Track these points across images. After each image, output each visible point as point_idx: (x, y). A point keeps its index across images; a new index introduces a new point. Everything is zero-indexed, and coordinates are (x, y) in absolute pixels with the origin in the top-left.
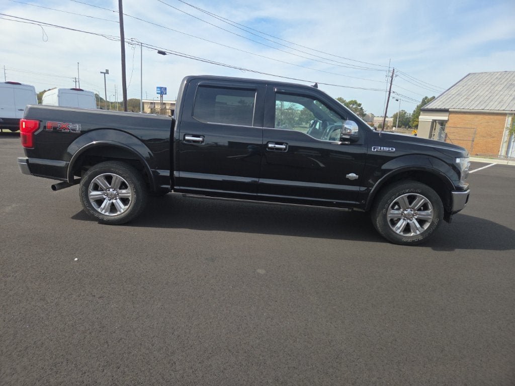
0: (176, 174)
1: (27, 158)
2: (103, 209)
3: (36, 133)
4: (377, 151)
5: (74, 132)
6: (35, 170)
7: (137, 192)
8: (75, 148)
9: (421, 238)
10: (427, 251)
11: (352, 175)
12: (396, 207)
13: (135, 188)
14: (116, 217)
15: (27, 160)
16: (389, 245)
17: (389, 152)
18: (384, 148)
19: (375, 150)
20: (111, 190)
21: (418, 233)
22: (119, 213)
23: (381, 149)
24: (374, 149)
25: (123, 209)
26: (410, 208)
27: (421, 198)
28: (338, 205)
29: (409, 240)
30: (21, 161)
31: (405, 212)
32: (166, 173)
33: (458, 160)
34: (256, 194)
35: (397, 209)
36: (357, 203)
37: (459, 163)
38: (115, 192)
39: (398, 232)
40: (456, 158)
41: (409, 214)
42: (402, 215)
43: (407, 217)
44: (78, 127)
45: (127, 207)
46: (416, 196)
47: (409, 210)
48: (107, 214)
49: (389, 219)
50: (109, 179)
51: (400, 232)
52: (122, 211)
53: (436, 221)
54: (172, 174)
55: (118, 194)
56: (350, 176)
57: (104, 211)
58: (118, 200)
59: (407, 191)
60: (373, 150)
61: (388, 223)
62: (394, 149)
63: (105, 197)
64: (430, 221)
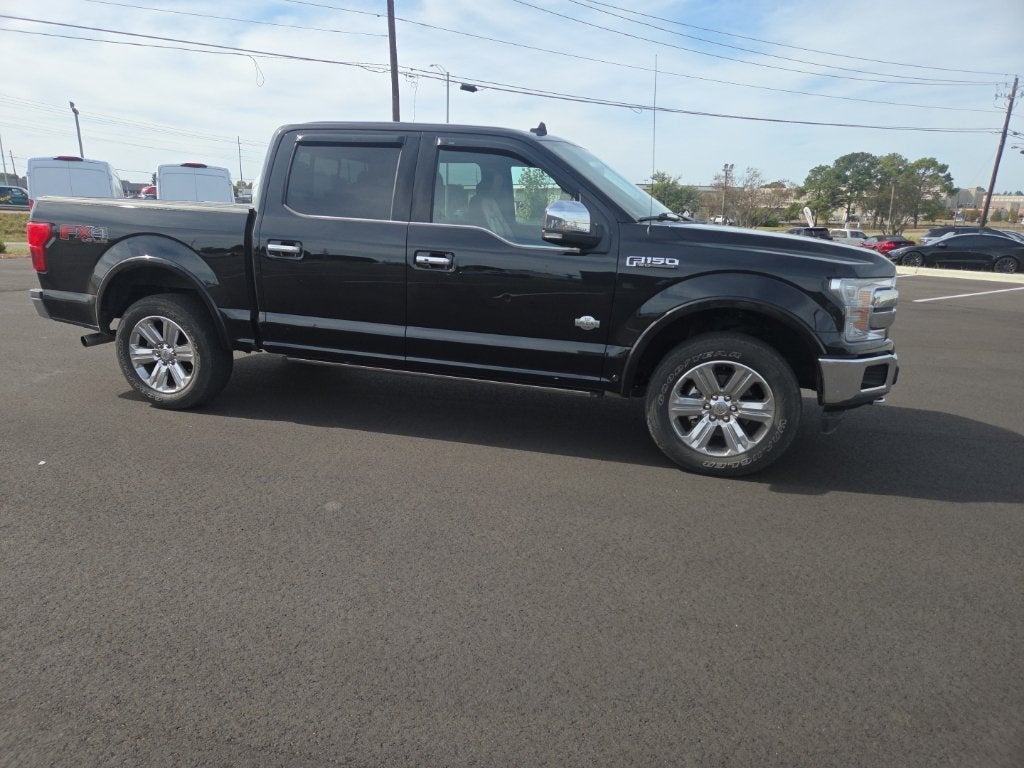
0: (262, 317)
1: (41, 290)
2: (155, 381)
3: (47, 246)
4: (637, 266)
5: (98, 241)
6: (55, 310)
7: (200, 350)
8: (102, 271)
9: (745, 462)
10: (759, 491)
11: (587, 321)
12: (693, 391)
13: (197, 342)
14: (173, 396)
15: (41, 293)
16: (675, 473)
17: (664, 268)
18: (654, 259)
19: (634, 263)
20: (165, 347)
21: (741, 449)
22: (177, 388)
23: (646, 260)
24: (631, 261)
25: (183, 380)
26: (723, 394)
27: (743, 372)
28: (562, 383)
29: (719, 465)
30: (34, 295)
31: (712, 403)
32: (244, 315)
33: (835, 285)
34: (402, 358)
35: (694, 396)
36: (603, 379)
37: (837, 291)
38: (171, 350)
39: (695, 445)
40: (830, 278)
41: (720, 407)
42: (704, 408)
43: (717, 414)
44: (104, 233)
45: (189, 378)
46: (731, 365)
47: (721, 399)
48: (160, 389)
49: (673, 417)
50: (158, 325)
51: (700, 446)
52: (183, 385)
53: (780, 426)
54: (255, 316)
55: (175, 355)
56: (581, 323)
57: (156, 383)
58: (176, 365)
59: (709, 355)
60: (628, 264)
61: (671, 426)
62: (677, 262)
63: (156, 358)
64: (768, 424)
